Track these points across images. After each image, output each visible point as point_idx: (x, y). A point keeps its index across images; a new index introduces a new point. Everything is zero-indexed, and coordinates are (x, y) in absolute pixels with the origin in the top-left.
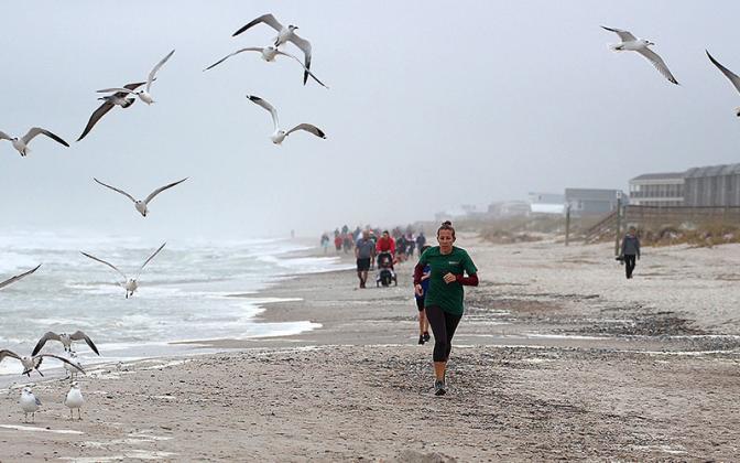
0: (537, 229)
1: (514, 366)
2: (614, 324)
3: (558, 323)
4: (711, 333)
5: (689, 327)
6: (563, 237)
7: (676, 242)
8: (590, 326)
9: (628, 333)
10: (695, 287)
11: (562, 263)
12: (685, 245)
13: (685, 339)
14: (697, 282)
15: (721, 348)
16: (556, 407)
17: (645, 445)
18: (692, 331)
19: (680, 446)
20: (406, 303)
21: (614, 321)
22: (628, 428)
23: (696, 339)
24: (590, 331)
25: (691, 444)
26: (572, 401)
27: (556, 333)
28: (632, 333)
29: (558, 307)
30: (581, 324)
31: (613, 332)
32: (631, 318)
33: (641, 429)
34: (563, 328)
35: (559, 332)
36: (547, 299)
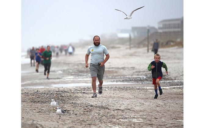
0: (119, 44)
1: (86, 93)
2: (137, 78)
3: (115, 78)
4: (175, 79)
5: (167, 78)
6: (128, 47)
7: (173, 46)
8: (127, 79)
9: (142, 81)
10: (175, 63)
11: (124, 56)
12: (176, 47)
13: (164, 82)
14: (176, 61)
15: (178, 85)
16: (96, 107)
17: (126, 119)
18: (168, 79)
19: (141, 119)
20: (56, 73)
21: (137, 77)
22: (123, 114)
23: (169, 82)
24: (127, 81)
25: (145, 118)
26: (104, 105)
27: (112, 82)
28: (143, 81)
29: (116, 72)
30: (124, 78)
31: (136, 81)
32: (145, 75)
33: (128, 114)
34: (115, 80)
35: (114, 81)
36: (113, 69)
